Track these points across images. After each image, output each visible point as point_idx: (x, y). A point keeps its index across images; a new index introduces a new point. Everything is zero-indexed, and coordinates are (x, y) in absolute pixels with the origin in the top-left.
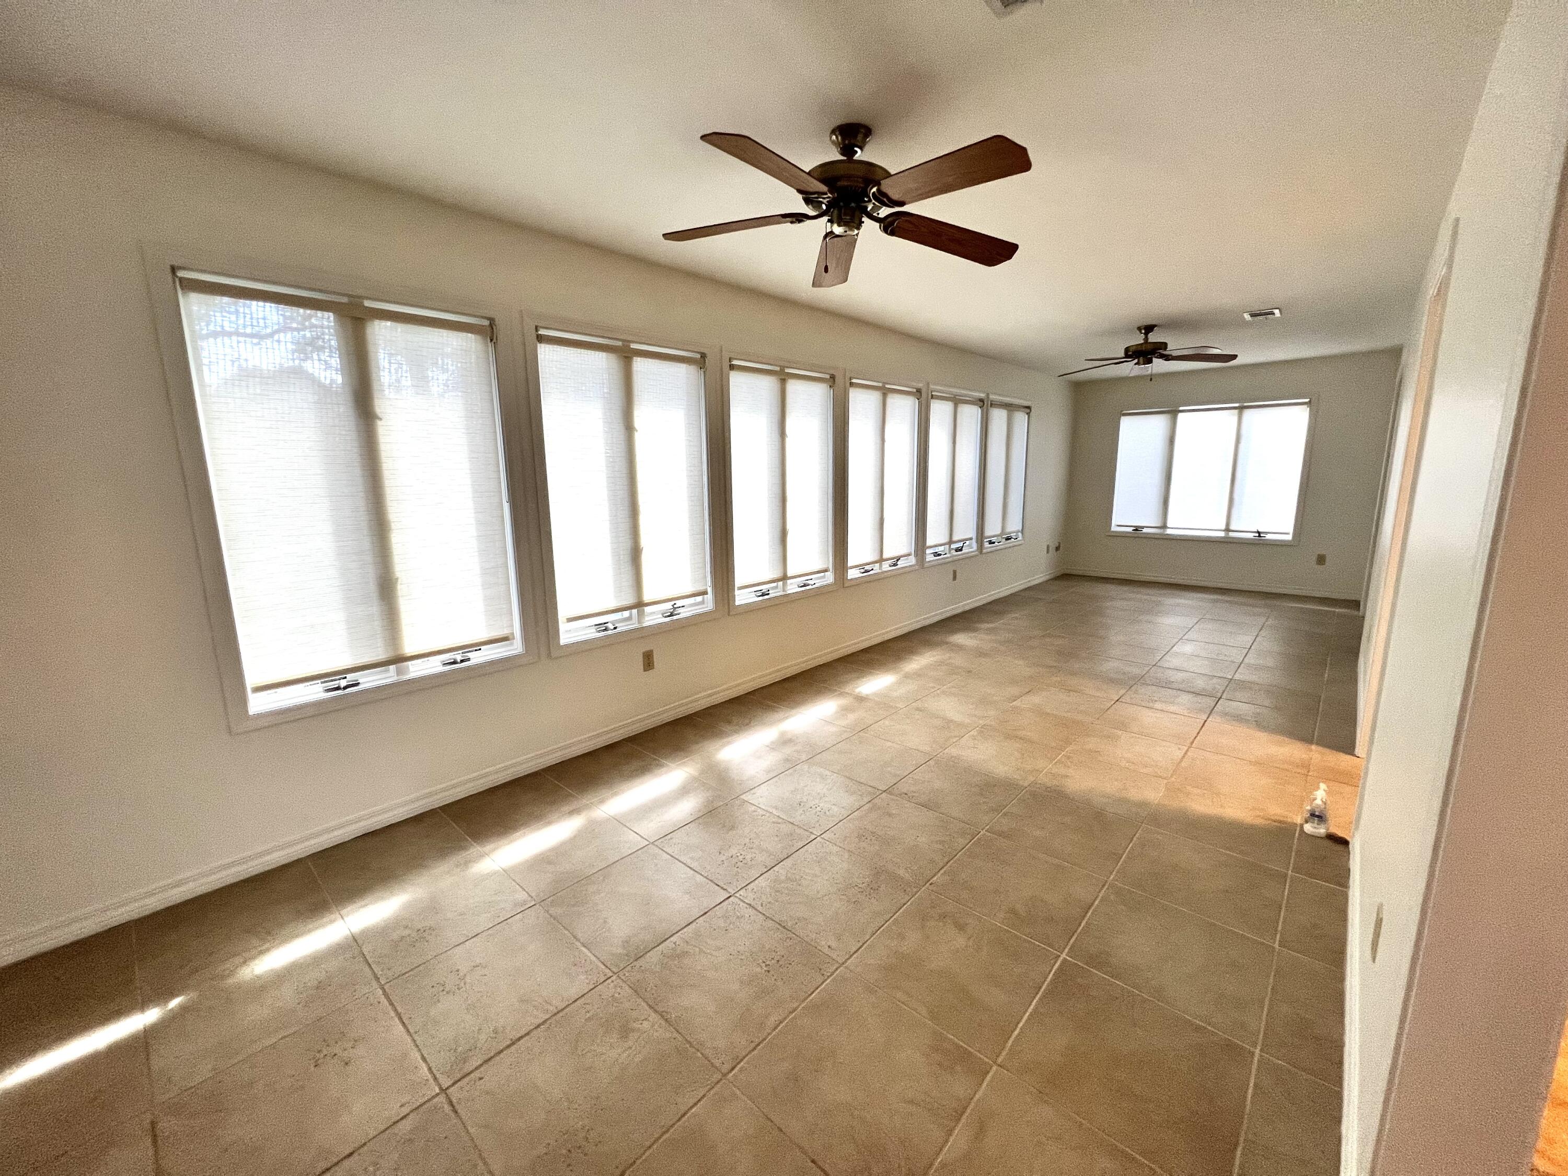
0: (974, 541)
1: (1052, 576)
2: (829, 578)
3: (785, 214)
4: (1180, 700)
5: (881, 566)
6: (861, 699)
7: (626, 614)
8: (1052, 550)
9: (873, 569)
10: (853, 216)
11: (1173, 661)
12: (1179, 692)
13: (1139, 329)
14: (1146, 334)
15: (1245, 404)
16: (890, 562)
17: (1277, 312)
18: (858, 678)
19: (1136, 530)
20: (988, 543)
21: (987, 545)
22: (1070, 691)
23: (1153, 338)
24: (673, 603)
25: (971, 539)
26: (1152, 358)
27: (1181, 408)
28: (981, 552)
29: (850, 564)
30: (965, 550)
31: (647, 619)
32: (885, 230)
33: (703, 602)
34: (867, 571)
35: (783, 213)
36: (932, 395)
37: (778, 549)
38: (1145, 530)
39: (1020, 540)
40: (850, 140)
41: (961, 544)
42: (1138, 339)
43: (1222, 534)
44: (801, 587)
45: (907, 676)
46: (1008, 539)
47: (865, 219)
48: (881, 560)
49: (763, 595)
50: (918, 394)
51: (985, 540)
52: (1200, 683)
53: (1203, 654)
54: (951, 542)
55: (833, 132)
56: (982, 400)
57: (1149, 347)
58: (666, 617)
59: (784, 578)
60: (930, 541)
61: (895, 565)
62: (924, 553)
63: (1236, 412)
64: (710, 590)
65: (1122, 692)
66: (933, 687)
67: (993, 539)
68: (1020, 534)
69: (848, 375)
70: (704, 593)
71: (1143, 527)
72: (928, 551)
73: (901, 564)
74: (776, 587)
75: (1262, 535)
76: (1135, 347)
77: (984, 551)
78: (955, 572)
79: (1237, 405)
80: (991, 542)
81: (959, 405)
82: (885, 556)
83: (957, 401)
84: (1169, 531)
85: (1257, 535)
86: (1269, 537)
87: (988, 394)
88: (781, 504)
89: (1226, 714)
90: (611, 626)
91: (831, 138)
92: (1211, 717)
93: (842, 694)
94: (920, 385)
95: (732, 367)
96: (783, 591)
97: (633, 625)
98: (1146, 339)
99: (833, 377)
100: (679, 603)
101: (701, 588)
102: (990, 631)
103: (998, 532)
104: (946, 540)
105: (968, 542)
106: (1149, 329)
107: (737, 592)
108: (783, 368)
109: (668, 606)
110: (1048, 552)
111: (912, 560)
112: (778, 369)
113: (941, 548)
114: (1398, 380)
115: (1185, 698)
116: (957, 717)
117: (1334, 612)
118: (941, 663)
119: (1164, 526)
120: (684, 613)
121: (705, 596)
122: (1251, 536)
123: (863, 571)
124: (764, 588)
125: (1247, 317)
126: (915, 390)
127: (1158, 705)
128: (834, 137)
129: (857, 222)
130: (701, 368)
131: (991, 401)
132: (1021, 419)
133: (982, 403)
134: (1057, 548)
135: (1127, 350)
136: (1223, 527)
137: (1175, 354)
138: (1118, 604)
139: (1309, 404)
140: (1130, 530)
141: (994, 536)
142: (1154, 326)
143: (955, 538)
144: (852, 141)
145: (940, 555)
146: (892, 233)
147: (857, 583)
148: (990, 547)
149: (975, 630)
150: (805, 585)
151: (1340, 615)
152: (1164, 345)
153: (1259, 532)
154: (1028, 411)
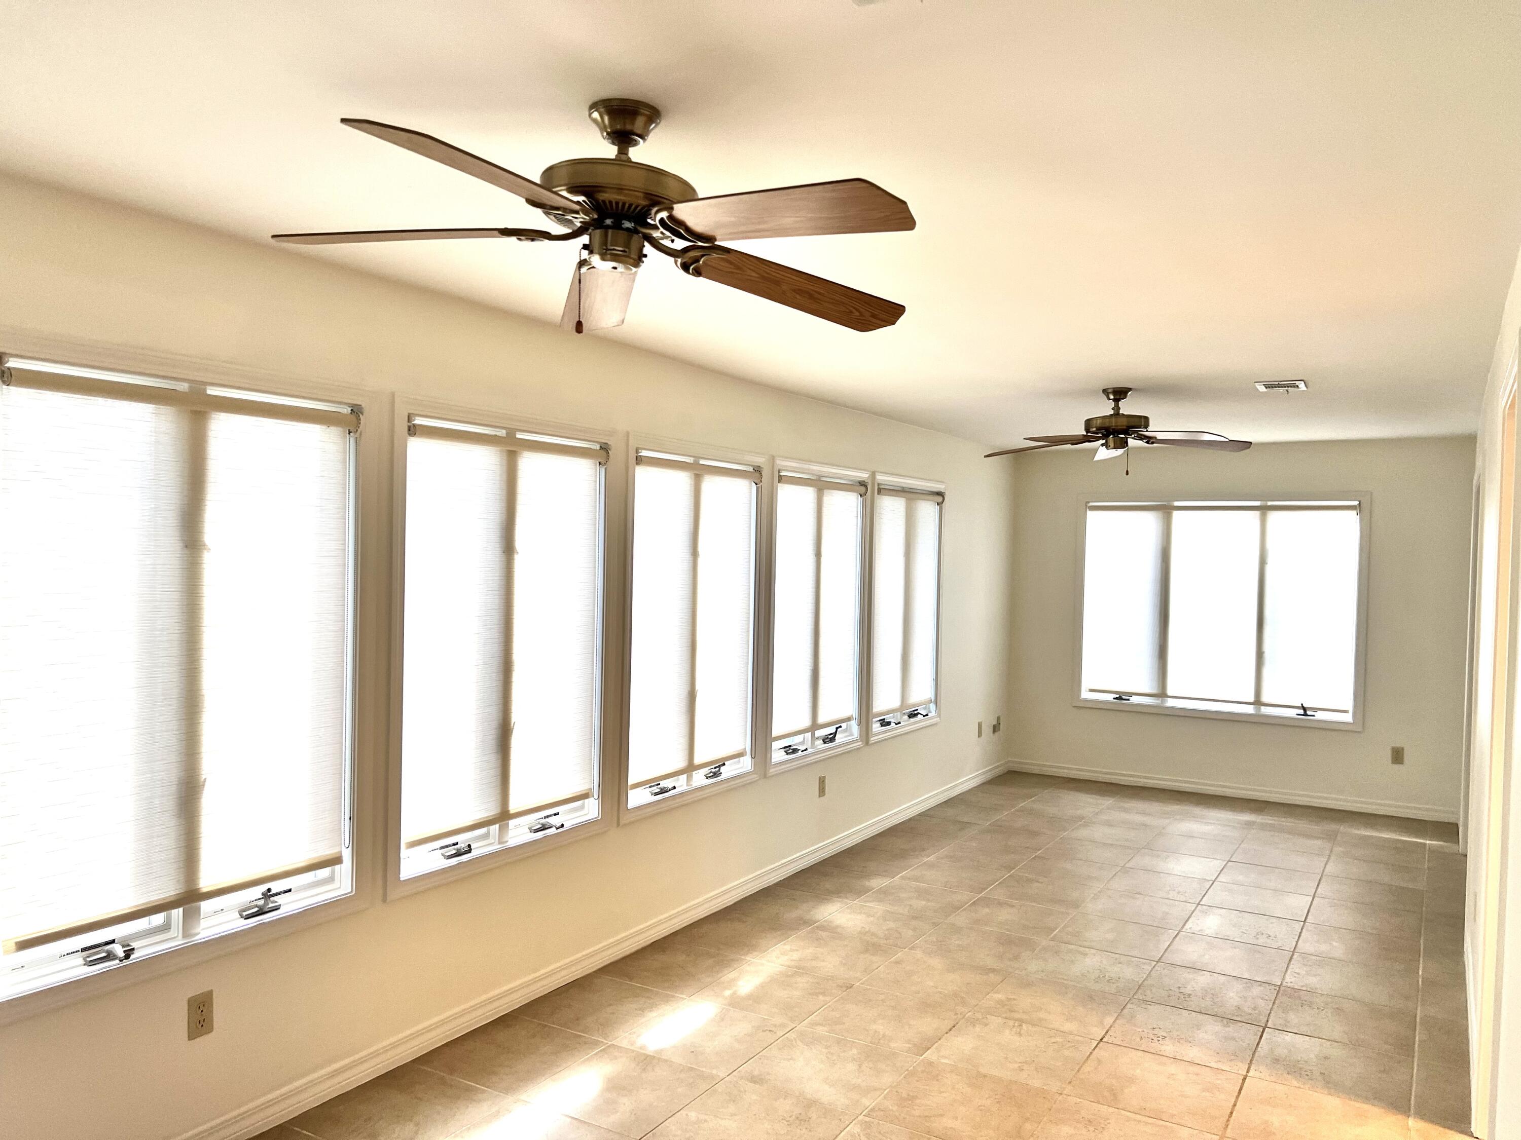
0: (854, 724)
1: (989, 776)
2: (591, 809)
3: (506, 229)
4: (1201, 1035)
5: (689, 779)
6: (646, 1061)
7: (158, 919)
8: (987, 730)
9: (674, 788)
10: (627, 245)
11: (1190, 952)
12: (1201, 1017)
13: (1105, 391)
14: (1116, 401)
15: (1270, 503)
16: (706, 771)
17: (1302, 386)
18: (642, 1010)
19: (1120, 698)
20: (878, 724)
21: (876, 727)
22: (1021, 1021)
23: (1128, 407)
24: (263, 888)
25: (849, 719)
26: (1127, 438)
27: (1177, 504)
28: (867, 743)
29: (631, 781)
30: (839, 738)
31: (203, 923)
32: (685, 267)
33: (331, 879)
34: (663, 791)
35: (503, 227)
36: (780, 477)
37: (493, 759)
38: (1134, 699)
39: (932, 718)
40: (625, 124)
41: (832, 730)
42: (1105, 409)
43: (1250, 709)
44: (537, 831)
45: (736, 1003)
46: (912, 715)
47: (648, 249)
48: (690, 768)
49: (459, 854)
50: (757, 474)
51: (874, 720)
52: (1233, 996)
53: (1234, 933)
54: (815, 726)
55: (594, 106)
56: (863, 484)
57: (1123, 423)
58: (248, 917)
59: (503, 816)
60: (777, 729)
61: (716, 775)
62: (767, 749)
63: (1256, 514)
64: (347, 855)
65: (1109, 1020)
66: (783, 1025)
67: (888, 718)
68: (932, 707)
69: (633, 444)
70: (336, 860)
71: (1131, 694)
72: (776, 745)
73: (727, 772)
74: (486, 836)
75: (1309, 713)
76: (1099, 421)
77: (873, 739)
78: (822, 781)
79: (1257, 503)
80: (884, 723)
81: (825, 491)
82: (697, 761)
83: (821, 485)
84: (1170, 703)
85: (1302, 712)
86: (1320, 716)
87: (873, 474)
88: (501, 677)
89: (1276, 1060)
90: (119, 951)
91: (590, 115)
92: (1253, 1067)
93: (609, 1051)
94: (760, 460)
95: (413, 430)
96: (500, 843)
97: (174, 940)
98: (1117, 408)
99: (605, 448)
100: (276, 886)
101: (325, 851)
102: (884, 894)
103: (896, 703)
104: (806, 722)
105: (844, 725)
106: (1119, 394)
107: (404, 852)
108: (511, 433)
109: (256, 892)
110: (980, 735)
111: (746, 763)
112: (502, 433)
113: (798, 739)
114: (1474, 490)
115: (1211, 1030)
116: (828, 1094)
117: (1425, 844)
118: (799, 970)
119: (1162, 694)
120: (288, 905)
121: (337, 867)
122: (1292, 713)
123: (657, 790)
124: (462, 839)
125: (1262, 389)
126: (751, 469)
127: (1168, 1048)
128: (596, 115)
129: (634, 256)
130: (350, 433)
131: (879, 484)
132: (927, 511)
133: (863, 489)
134: (994, 727)
135: (1088, 423)
136: (1252, 700)
137: (1160, 436)
138: (1098, 832)
139: (1359, 508)
140: (1110, 697)
141: (888, 712)
142: (1130, 389)
143: (821, 720)
144: (629, 127)
145: (795, 751)
146: (698, 273)
147: (646, 813)
148: (885, 732)
149: (860, 892)
150: (544, 828)
151: (1433, 851)
152: (1144, 421)
153: (1304, 709)
154: (940, 499)
